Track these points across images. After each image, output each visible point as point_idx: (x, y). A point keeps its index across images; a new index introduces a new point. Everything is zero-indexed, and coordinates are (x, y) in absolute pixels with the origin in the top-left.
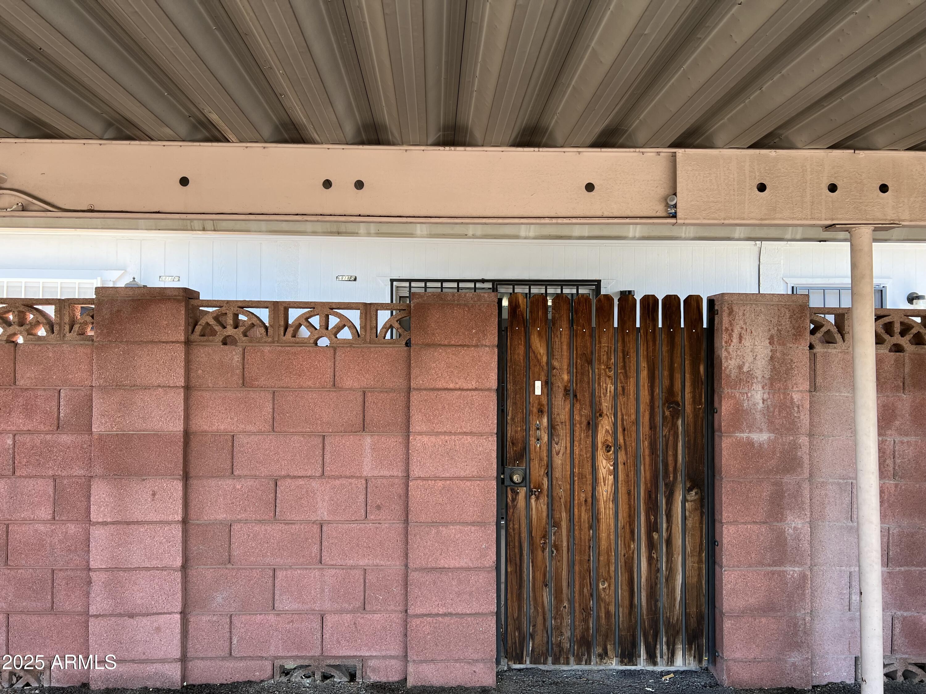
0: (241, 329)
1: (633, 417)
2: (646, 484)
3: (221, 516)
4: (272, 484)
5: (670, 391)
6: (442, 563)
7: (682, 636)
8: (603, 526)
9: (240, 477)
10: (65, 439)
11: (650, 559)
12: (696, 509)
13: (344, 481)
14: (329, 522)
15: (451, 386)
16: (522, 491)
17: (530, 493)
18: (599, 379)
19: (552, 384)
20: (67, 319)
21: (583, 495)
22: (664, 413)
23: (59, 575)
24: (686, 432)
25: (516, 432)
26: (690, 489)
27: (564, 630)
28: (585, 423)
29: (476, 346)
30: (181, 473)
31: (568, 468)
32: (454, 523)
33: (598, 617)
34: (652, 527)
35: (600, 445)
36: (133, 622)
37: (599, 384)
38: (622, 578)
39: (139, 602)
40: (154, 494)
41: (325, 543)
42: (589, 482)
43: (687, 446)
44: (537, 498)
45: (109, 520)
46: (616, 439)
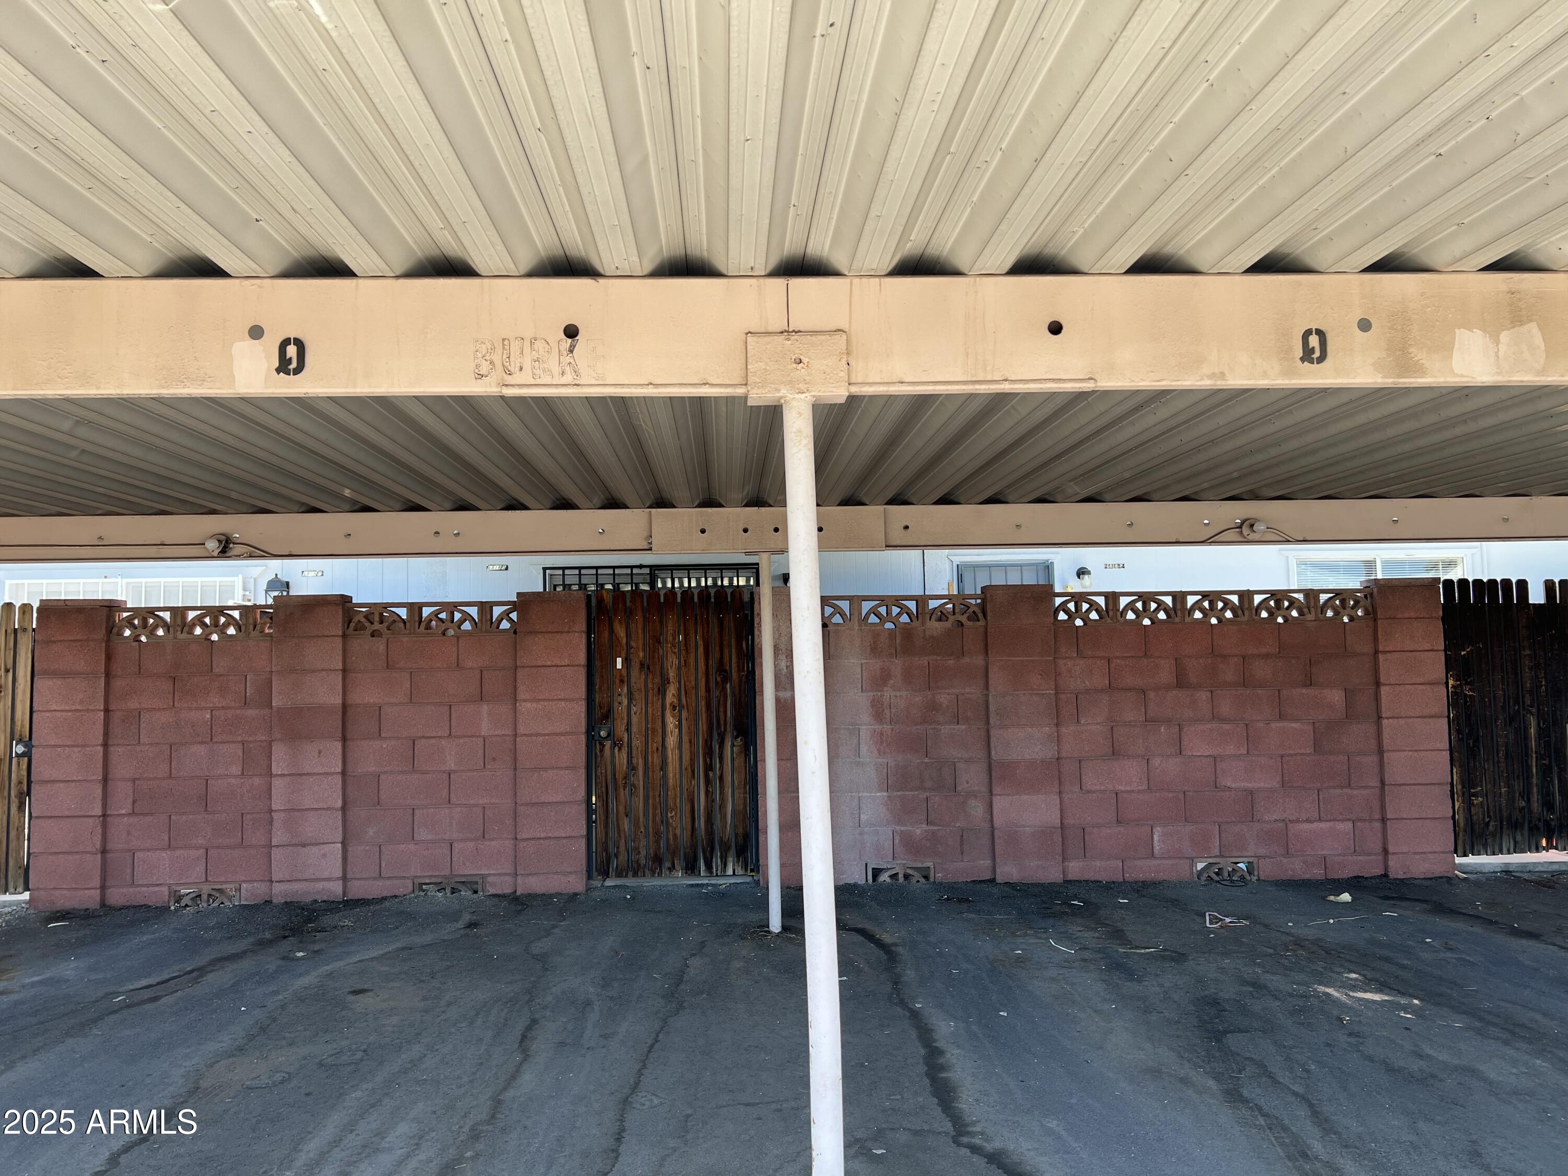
0: (386, 624)
1: (693, 683)
2: (703, 734)
3: (372, 769)
4: (411, 743)
5: (721, 662)
6: (543, 799)
7: (733, 851)
8: (671, 768)
9: (385, 738)
10: (251, 712)
11: (707, 792)
12: (741, 752)
13: (467, 740)
14: (456, 771)
15: (549, 663)
16: (608, 744)
17: (615, 744)
18: (667, 654)
19: (630, 660)
20: (251, 621)
21: (655, 745)
22: (716, 679)
23: (247, 818)
24: (733, 694)
25: (603, 698)
26: (736, 737)
27: (641, 850)
28: (656, 689)
29: (568, 632)
30: (341, 735)
31: (644, 723)
32: (552, 768)
33: (668, 839)
34: (709, 768)
35: (668, 705)
36: (305, 850)
37: (667, 659)
38: (687, 808)
39: (310, 835)
40: (320, 752)
41: (452, 788)
42: (660, 734)
43: (734, 704)
44: (620, 749)
45: (286, 773)
46: (680, 700)
